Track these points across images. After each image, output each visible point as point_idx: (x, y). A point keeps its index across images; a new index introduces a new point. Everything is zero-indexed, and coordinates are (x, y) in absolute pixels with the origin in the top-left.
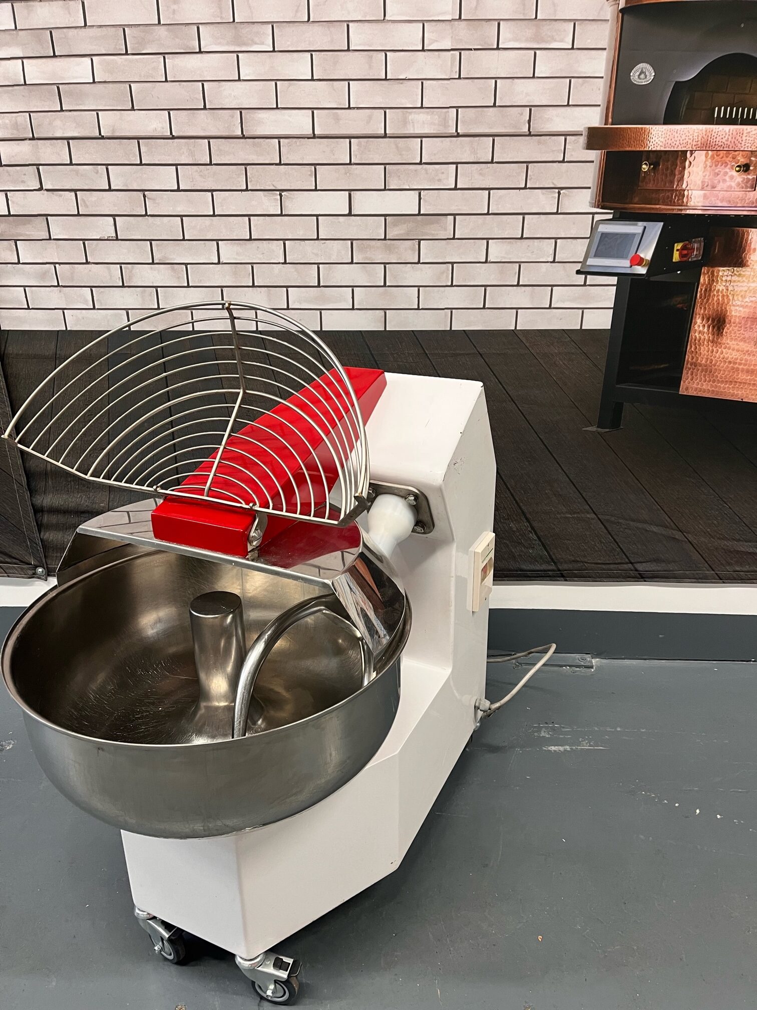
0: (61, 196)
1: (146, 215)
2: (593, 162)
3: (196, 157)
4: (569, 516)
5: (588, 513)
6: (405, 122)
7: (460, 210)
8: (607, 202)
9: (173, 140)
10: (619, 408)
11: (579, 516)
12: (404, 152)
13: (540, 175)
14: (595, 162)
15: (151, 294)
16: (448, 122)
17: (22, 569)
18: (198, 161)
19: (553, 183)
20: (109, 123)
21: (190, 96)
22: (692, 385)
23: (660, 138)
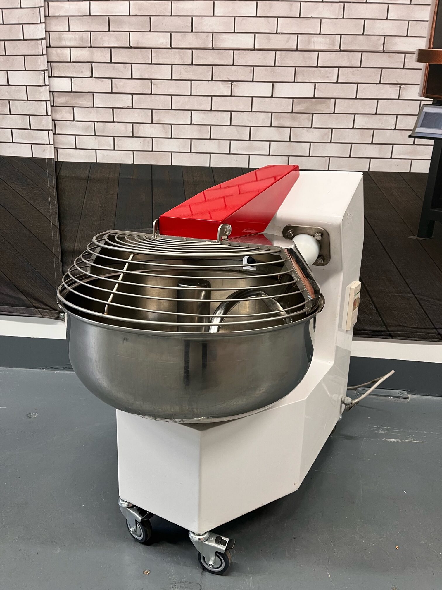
0: (103, 81)
1: (151, 94)
2: (421, 69)
3: (184, 60)
4: (397, 294)
5: (409, 293)
6: (309, 42)
7: (339, 95)
8: (430, 94)
9: (172, 50)
10: (431, 225)
11: (403, 295)
12: (307, 60)
13: (389, 76)
14: (422, 70)
15: (148, 142)
16: (335, 43)
17: (51, 313)
18: (185, 63)
19: (397, 81)
20: (136, 39)
21: (185, 24)
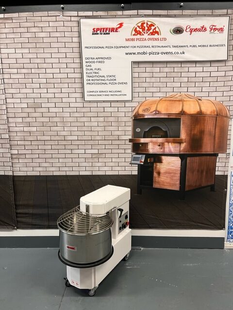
0: (29, 150)
1: (45, 154)
3: (55, 143)
5: (137, 213)
7: (106, 152)
8: (134, 151)
9: (51, 141)
10: (141, 190)
12: (95, 143)
14: (131, 144)
15: (45, 168)
16: (103, 138)
19: (123, 148)
21: (55, 133)
22: (155, 186)
23: (143, 140)
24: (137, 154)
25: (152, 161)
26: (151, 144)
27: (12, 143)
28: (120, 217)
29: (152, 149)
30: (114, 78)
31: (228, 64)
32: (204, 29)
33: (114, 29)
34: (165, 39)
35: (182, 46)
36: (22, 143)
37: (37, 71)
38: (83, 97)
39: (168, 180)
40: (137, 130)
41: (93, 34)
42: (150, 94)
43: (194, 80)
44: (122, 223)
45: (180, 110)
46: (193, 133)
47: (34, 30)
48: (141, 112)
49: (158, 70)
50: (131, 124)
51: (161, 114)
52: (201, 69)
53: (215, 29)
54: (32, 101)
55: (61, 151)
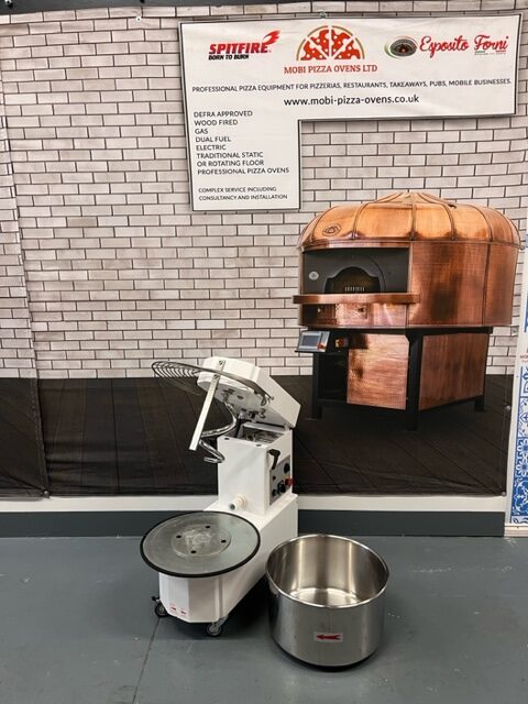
0: (71, 323)
1: (107, 330)
2: (297, 308)
3: (130, 308)
7: (243, 327)
8: (305, 324)
9: (120, 301)
10: (320, 410)
12: (217, 305)
15: (107, 362)
16: (236, 294)
17: (37, 492)
19: (281, 317)
21: (128, 285)
22: (352, 399)
23: (324, 299)
24: (311, 329)
25: (346, 344)
26: (342, 306)
27: (35, 306)
28: (273, 468)
29: (346, 318)
30: (259, 159)
31: (517, 123)
32: (461, 43)
33: (258, 45)
34: (374, 68)
35: (412, 84)
36: (56, 306)
37: (86, 144)
38: (190, 202)
39: (381, 387)
40: (311, 276)
41: (210, 58)
42: (341, 195)
43: (439, 160)
44: (277, 481)
45: (408, 229)
46: (435, 281)
47: (77, 50)
48: (319, 236)
49: (357, 138)
50: (297, 262)
51: (365, 238)
52: (454, 136)
53: (487, 45)
54: (76, 212)
55: (142, 325)
